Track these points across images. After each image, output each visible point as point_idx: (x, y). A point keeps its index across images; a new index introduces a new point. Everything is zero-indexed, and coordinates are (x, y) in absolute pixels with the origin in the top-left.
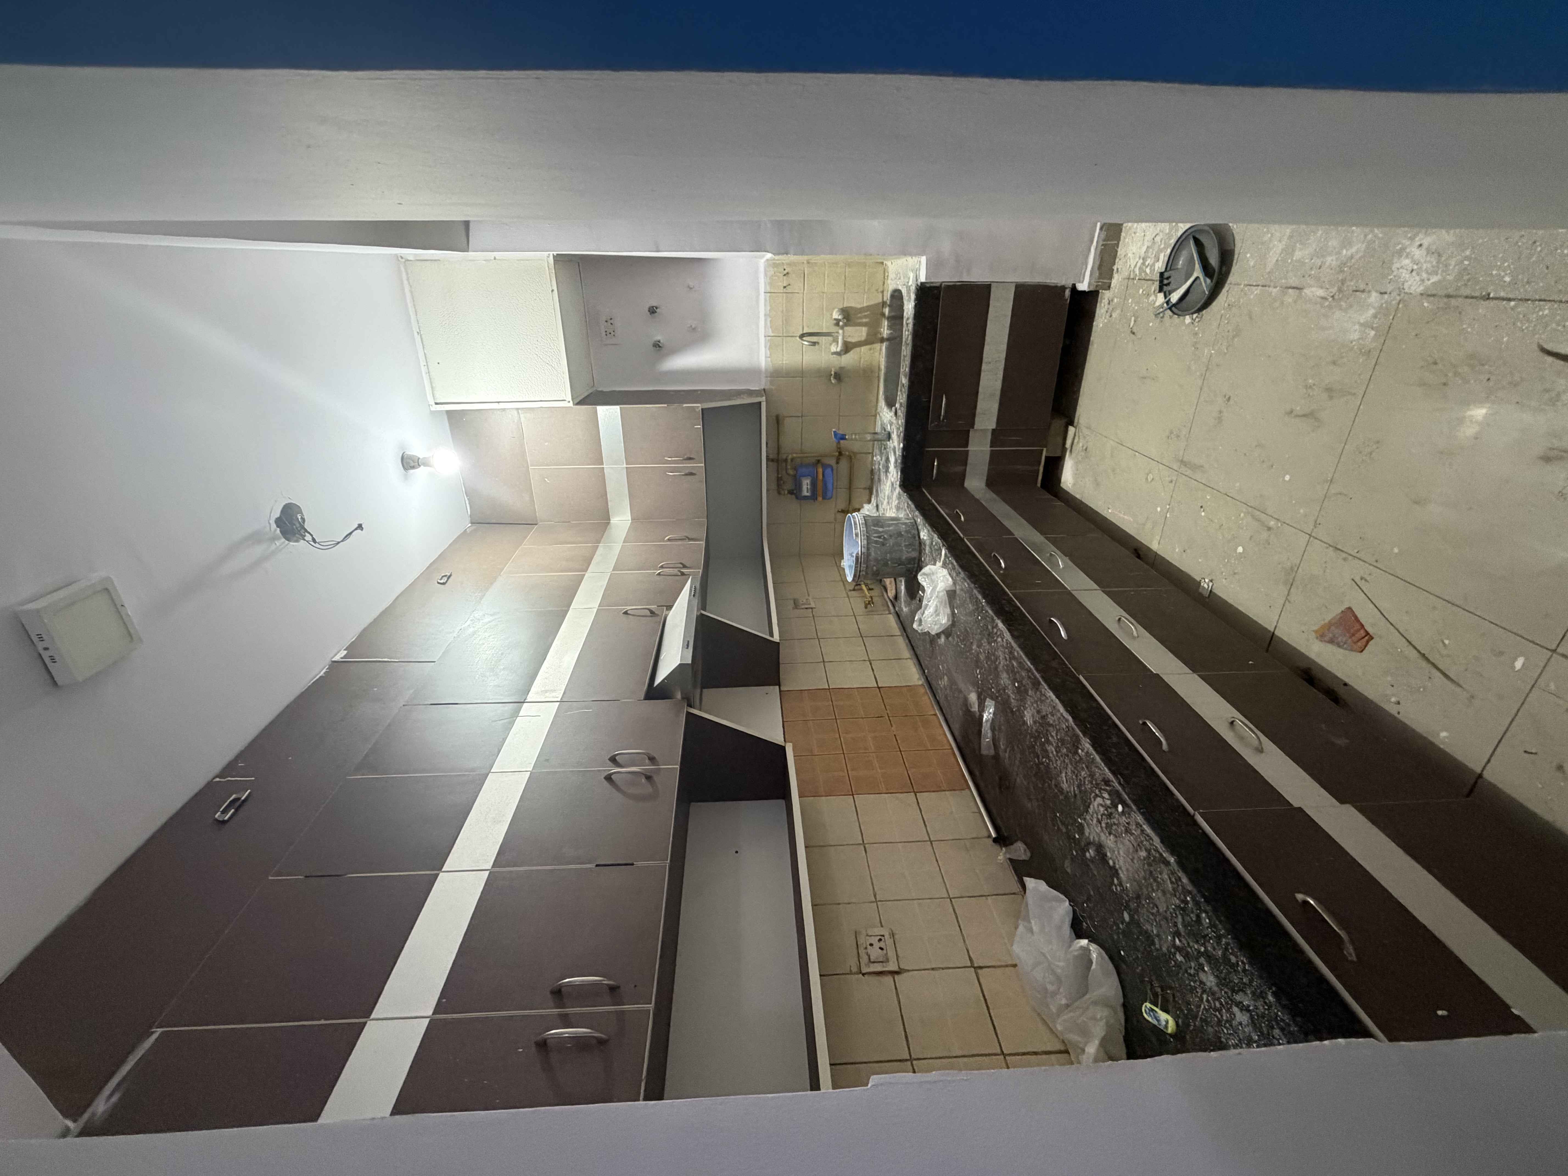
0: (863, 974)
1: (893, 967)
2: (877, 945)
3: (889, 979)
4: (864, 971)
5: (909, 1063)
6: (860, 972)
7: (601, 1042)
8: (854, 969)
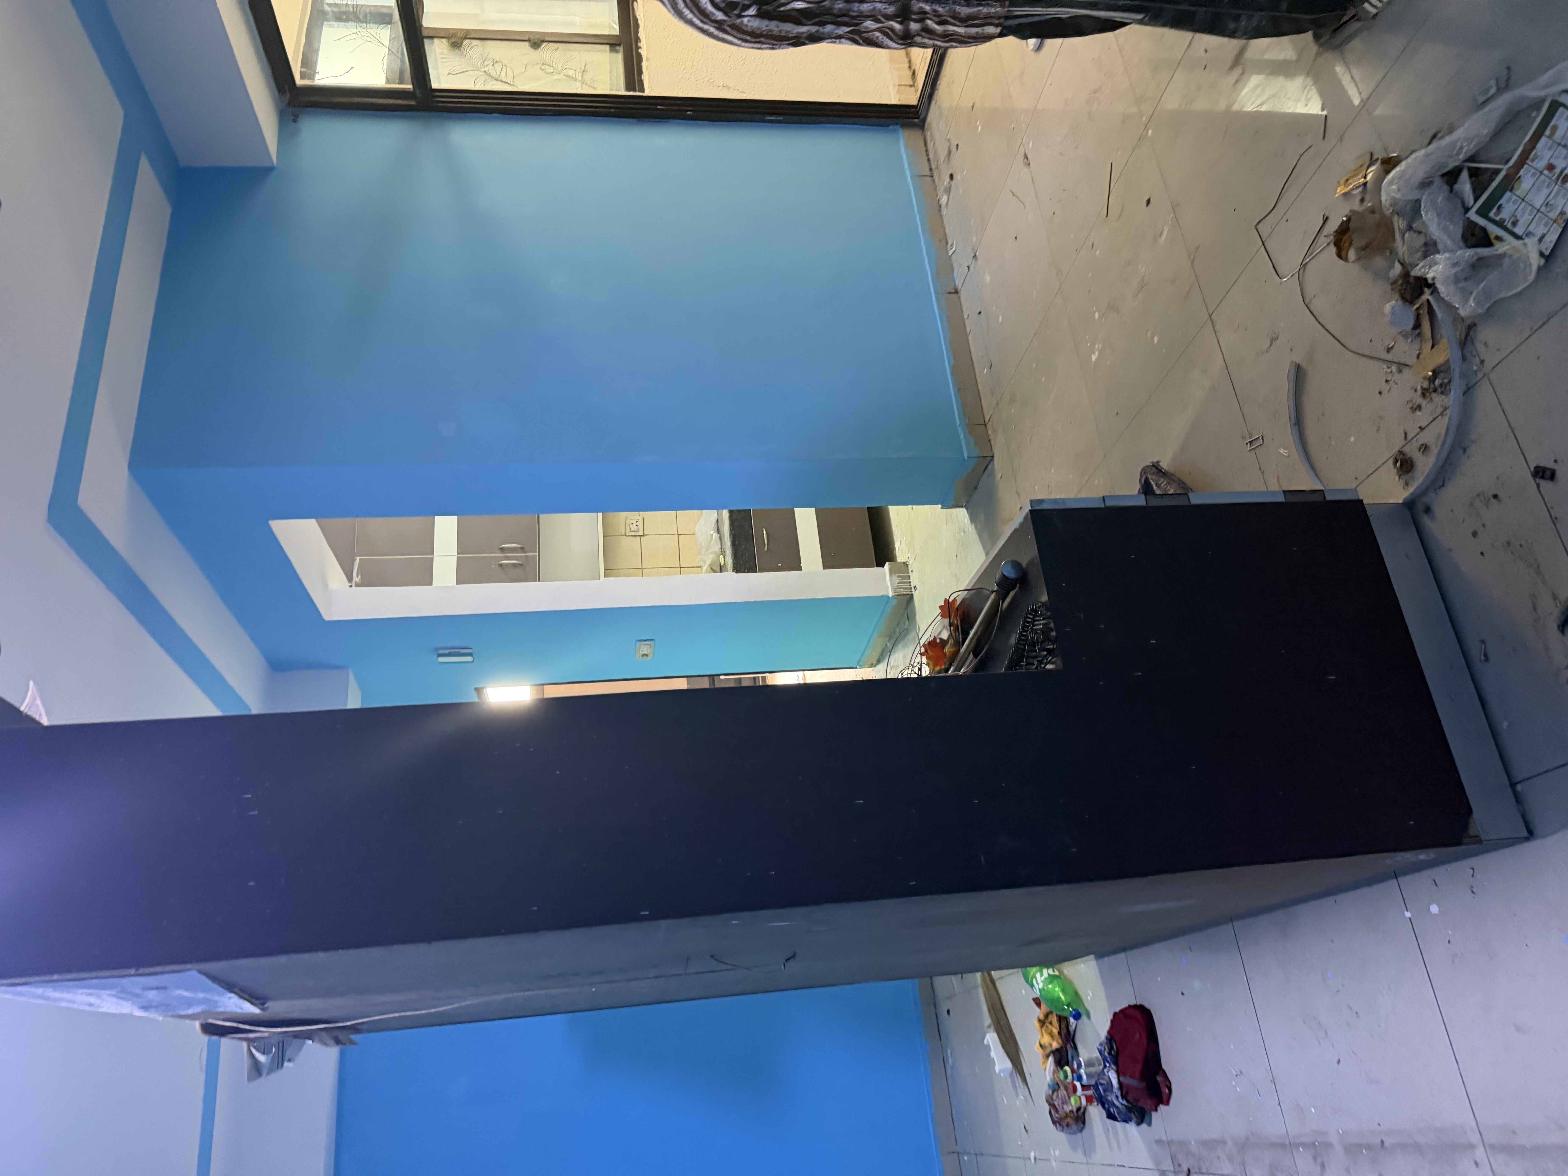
0: (627, 536)
1: (641, 533)
2: (635, 524)
3: (639, 538)
4: (627, 535)
5: (641, 570)
6: (626, 535)
7: (521, 565)
8: (623, 534)
